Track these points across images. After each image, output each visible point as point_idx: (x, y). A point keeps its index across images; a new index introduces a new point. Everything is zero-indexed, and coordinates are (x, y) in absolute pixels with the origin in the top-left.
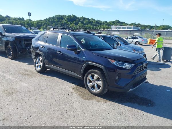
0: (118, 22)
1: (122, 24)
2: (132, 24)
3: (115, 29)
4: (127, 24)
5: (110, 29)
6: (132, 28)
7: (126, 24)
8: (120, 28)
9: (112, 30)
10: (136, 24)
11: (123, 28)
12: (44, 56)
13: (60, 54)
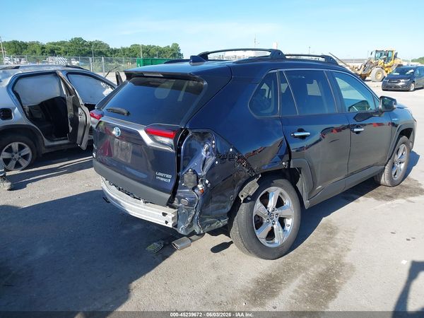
12: (311, 168)
13: (358, 133)
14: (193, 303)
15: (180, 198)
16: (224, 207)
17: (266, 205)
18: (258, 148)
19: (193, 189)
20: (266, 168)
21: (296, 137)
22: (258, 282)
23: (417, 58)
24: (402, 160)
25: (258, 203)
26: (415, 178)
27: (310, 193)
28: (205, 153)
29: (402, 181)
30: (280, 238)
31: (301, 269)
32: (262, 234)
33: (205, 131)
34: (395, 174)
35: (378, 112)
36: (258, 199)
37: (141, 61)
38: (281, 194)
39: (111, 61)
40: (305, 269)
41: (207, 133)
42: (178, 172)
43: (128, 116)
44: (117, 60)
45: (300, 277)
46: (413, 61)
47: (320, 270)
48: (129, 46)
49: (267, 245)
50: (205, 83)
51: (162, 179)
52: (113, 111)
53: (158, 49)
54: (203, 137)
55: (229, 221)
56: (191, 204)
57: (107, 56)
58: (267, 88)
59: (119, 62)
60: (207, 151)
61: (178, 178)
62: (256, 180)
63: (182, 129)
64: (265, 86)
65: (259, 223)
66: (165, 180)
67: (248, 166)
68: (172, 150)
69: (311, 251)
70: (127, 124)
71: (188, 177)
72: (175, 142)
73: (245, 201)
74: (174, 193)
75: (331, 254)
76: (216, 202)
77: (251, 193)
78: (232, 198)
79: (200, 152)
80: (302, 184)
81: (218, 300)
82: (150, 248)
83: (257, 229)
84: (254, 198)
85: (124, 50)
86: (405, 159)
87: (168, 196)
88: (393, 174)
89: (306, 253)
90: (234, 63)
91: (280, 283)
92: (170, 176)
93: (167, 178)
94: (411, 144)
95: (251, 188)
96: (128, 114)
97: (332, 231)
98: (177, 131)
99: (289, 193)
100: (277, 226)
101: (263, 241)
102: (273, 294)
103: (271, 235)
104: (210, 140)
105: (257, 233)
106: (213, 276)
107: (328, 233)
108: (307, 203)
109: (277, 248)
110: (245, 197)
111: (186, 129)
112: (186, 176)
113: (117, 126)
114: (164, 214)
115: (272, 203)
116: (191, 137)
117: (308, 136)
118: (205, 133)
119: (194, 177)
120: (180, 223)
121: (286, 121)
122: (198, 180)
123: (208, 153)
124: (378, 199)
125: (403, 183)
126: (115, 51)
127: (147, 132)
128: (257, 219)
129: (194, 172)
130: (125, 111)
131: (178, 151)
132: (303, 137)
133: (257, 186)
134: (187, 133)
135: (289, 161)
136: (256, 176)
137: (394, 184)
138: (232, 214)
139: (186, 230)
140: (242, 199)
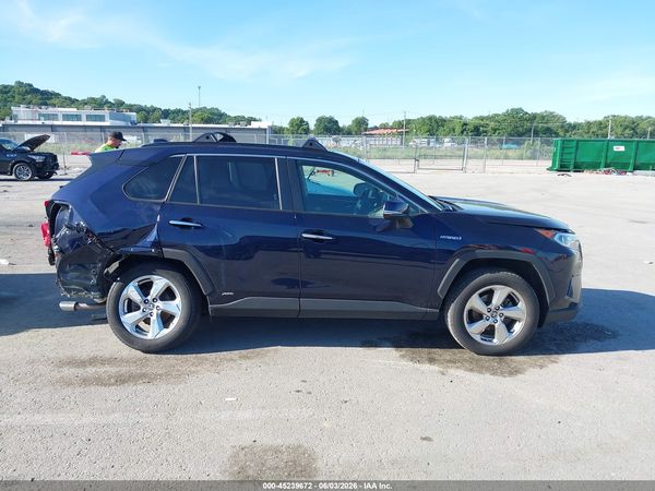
0: (27, 93)
1: (46, 98)
2: (93, 99)
3: (31, 123)
4: (71, 102)
5: (8, 121)
6: (107, 118)
7: (66, 98)
8: (55, 117)
9: (20, 122)
10: (107, 102)
11: (67, 117)
13: (317, 241)
25: (132, 287)
30: (153, 332)
38: (171, 286)
48: (600, 119)
62: (120, 261)
67: (100, 241)
73: (116, 280)
77: (111, 271)
83: (128, 312)
85: (589, 124)
95: (113, 267)
100: (154, 319)
101: (130, 327)
105: (122, 316)
108: (210, 308)
117: (197, 227)
126: (573, 127)
132: (187, 227)
133: (117, 266)
135: (161, 249)
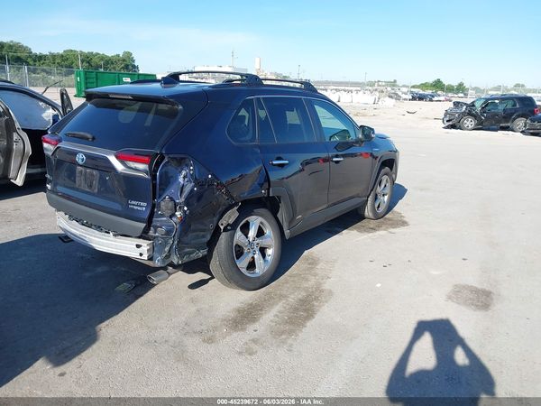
12: (291, 197)
13: (337, 162)
14: (172, 334)
15: (156, 228)
16: (203, 236)
17: (246, 235)
18: (236, 176)
19: (171, 217)
20: (246, 196)
21: (275, 165)
22: (239, 311)
23: (418, 84)
24: (385, 191)
25: (239, 233)
26: (399, 211)
27: (290, 222)
28: (183, 179)
29: (387, 213)
30: (262, 268)
31: (282, 297)
32: (242, 264)
33: (183, 156)
34: (379, 207)
35: (358, 142)
36: (238, 229)
37: (82, 74)
38: (261, 223)
39: (34, 71)
40: (285, 296)
41: (184, 158)
42: (154, 199)
43: (93, 141)
44: (44, 71)
45: (280, 304)
46: (413, 87)
47: (300, 296)
48: (61, 52)
49: (249, 275)
50: (180, 107)
51: (135, 208)
52: (74, 136)
53: (102, 58)
54: (181, 163)
55: (208, 251)
56: (168, 233)
57: (28, 64)
58: (247, 115)
59: (47, 73)
60: (184, 177)
61: (154, 206)
62: (236, 208)
63: (157, 154)
64: (243, 112)
65: (239, 252)
66: (139, 208)
67: (228, 193)
68: (147, 177)
69: (293, 281)
70: (93, 150)
71: (165, 204)
72: (150, 168)
73: (225, 230)
74: (149, 222)
75: (312, 282)
76: (194, 231)
77: (231, 221)
78: (212, 227)
79: (177, 179)
80: (282, 215)
81: (199, 329)
82: (120, 288)
83: (238, 258)
84: (233, 227)
85: (54, 56)
86: (388, 190)
87: (143, 225)
88: (376, 206)
89: (287, 283)
90: (210, 87)
91: (261, 310)
92: (145, 204)
93: (142, 207)
94: (394, 176)
95: (231, 216)
96: (93, 138)
97: (314, 262)
98: (152, 157)
99: (269, 223)
100: (257, 256)
101: (244, 271)
102: (254, 320)
103: (252, 265)
104: (187, 165)
105: (238, 263)
106: (193, 309)
107: (309, 264)
108: (287, 232)
109: (258, 278)
110: (225, 225)
111: (162, 154)
112: (163, 203)
113: (82, 152)
114: (138, 246)
115: (252, 233)
116: (168, 162)
117: (287, 164)
118: (182, 159)
119: (171, 204)
120: (156, 255)
121: (264, 149)
122: (175, 208)
123: (186, 180)
124: (361, 232)
125: (387, 216)
126: (40, 58)
127: (117, 157)
128: (238, 249)
129: (171, 199)
130: (89, 136)
131: (154, 177)
132: (282, 166)
133: (237, 214)
134: (163, 158)
135: (269, 189)
136: (236, 204)
137: (377, 217)
138: (211, 244)
139: (163, 260)
140: (222, 228)
